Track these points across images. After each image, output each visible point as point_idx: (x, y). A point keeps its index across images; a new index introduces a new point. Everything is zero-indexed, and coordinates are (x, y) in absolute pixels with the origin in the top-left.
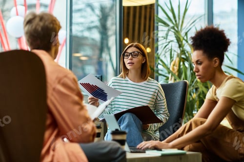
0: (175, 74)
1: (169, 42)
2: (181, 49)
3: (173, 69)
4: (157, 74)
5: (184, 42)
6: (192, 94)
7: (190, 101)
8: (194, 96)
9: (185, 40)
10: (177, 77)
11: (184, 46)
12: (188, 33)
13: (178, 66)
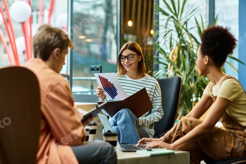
0: (174, 63)
1: (169, 31)
2: (181, 37)
3: (173, 58)
4: (157, 63)
5: (183, 31)
6: (190, 83)
7: (188, 91)
8: (192, 85)
9: (184, 29)
10: (175, 66)
11: (183, 35)
12: (188, 22)
13: (177, 55)
